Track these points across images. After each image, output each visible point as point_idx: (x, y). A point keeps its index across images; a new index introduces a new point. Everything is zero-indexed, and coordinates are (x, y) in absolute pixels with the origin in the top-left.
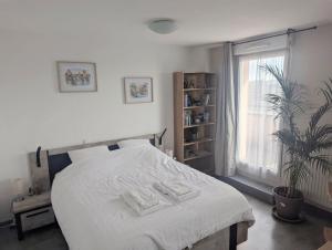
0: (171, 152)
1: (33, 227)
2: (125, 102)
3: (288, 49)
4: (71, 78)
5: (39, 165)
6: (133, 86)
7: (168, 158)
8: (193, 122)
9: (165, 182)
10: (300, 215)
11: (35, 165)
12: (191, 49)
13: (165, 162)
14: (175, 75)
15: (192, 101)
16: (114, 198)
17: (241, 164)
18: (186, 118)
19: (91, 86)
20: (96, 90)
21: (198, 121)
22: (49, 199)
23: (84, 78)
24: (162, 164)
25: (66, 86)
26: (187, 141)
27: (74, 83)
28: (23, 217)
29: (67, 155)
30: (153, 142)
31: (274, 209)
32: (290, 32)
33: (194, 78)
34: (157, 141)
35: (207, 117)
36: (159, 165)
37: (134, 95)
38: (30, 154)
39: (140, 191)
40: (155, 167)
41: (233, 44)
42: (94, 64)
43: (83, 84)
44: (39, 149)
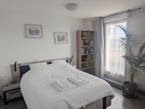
0: (76, 66)
1: (12, 99)
2: (55, 43)
3: (128, 19)
4: (31, 32)
5: (15, 71)
6: (59, 36)
7: (74, 68)
8: (85, 53)
9: (72, 78)
10: (135, 95)
11: (14, 70)
12: (85, 20)
13: (73, 70)
14: (77, 32)
15: (85, 44)
16: (49, 84)
17: (107, 72)
18: (82, 51)
19: (40, 36)
20: (42, 37)
21: (87, 52)
22: (20, 86)
23: (37, 32)
24: (71, 70)
25: (29, 35)
26: (82, 61)
27: (32, 34)
28: (7, 93)
29: (28, 66)
30: (67, 61)
31: (123, 92)
32: (129, 11)
33: (86, 33)
34: (69, 61)
35: (91, 51)
36: (70, 71)
37: (59, 40)
38: (12, 65)
39: (61, 81)
40: (68, 72)
41: (103, 18)
42: (42, 26)
43: (36, 34)
44: (16, 63)
